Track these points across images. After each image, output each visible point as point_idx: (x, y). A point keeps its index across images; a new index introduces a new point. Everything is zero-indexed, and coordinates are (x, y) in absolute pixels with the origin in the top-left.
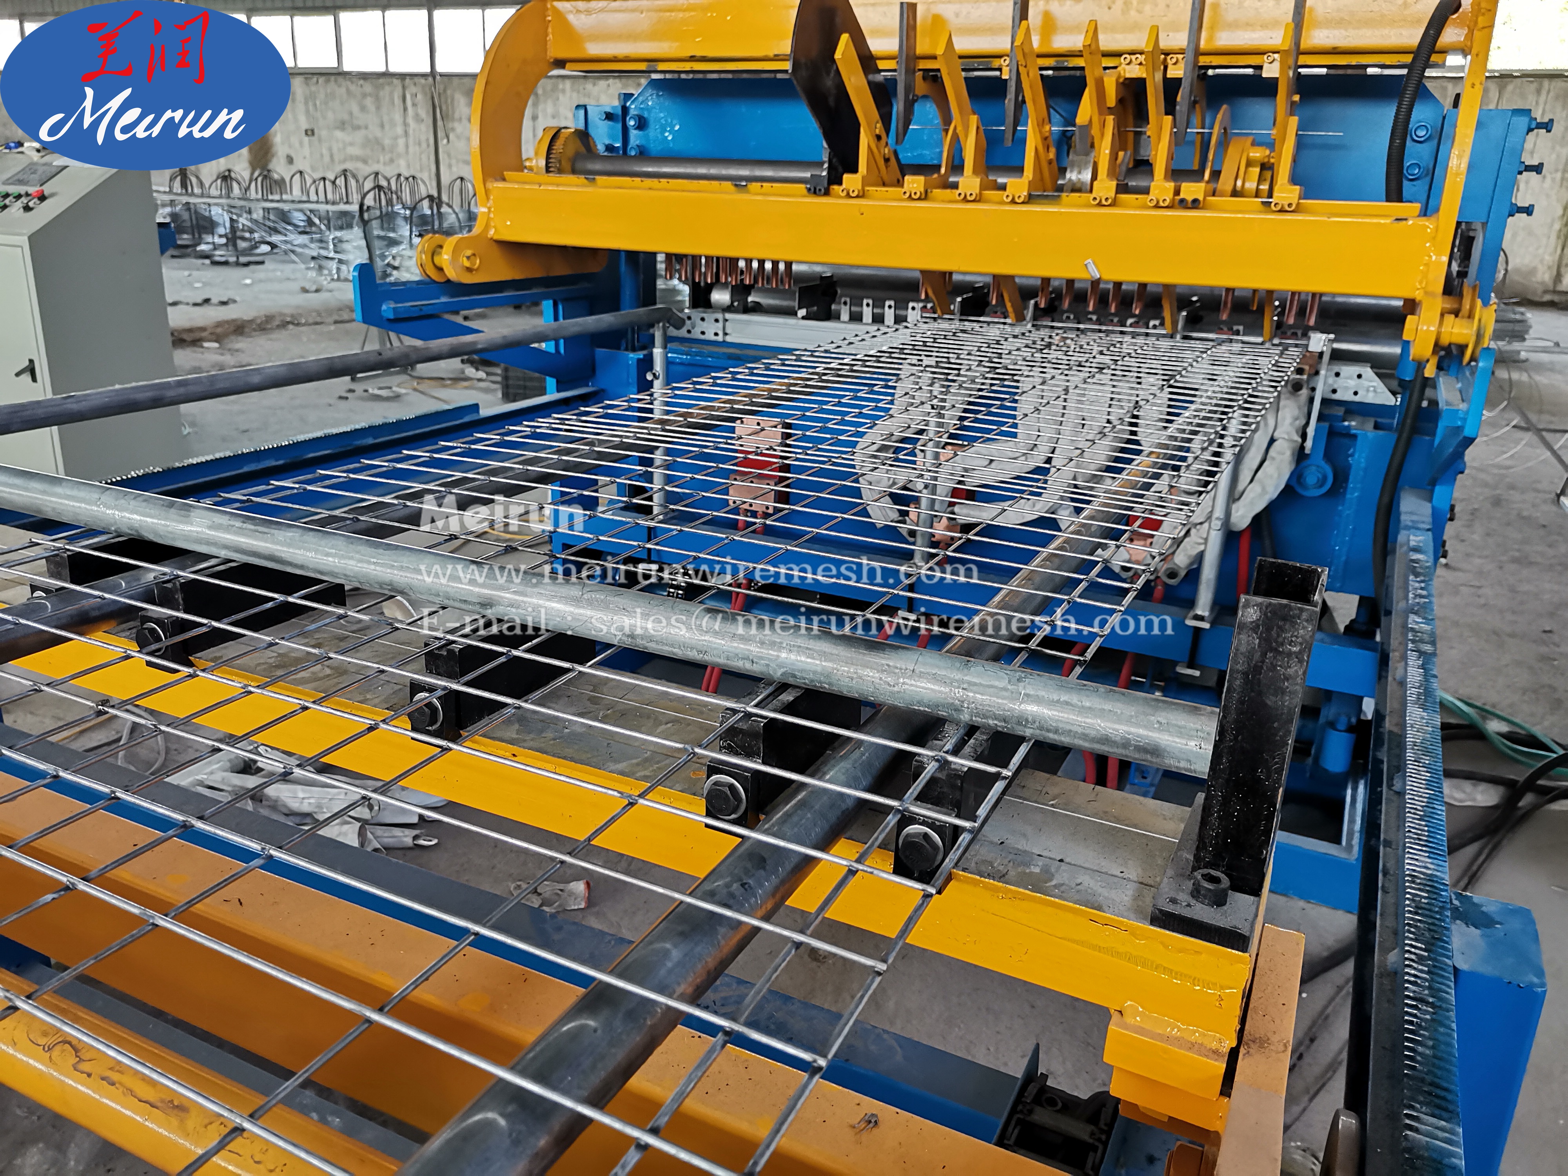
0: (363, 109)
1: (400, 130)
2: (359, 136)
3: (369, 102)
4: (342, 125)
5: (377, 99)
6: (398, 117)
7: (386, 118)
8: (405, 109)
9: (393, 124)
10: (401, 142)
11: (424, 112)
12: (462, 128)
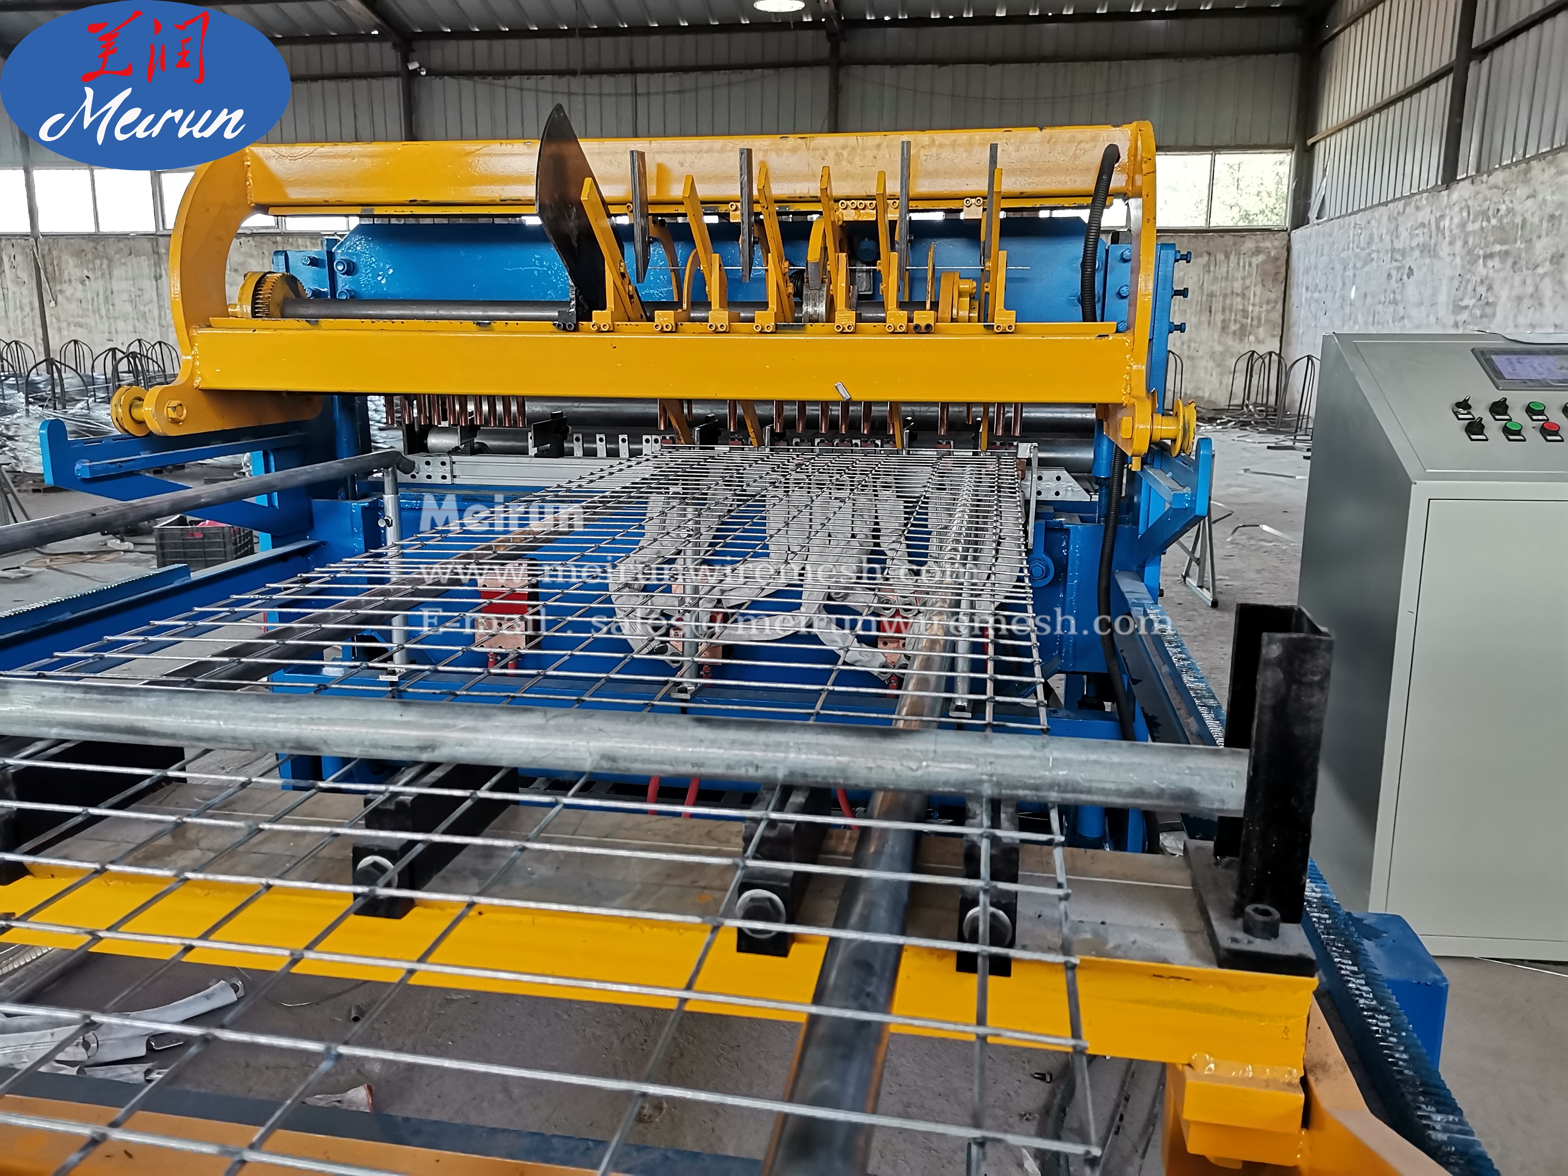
12: (72, 290)
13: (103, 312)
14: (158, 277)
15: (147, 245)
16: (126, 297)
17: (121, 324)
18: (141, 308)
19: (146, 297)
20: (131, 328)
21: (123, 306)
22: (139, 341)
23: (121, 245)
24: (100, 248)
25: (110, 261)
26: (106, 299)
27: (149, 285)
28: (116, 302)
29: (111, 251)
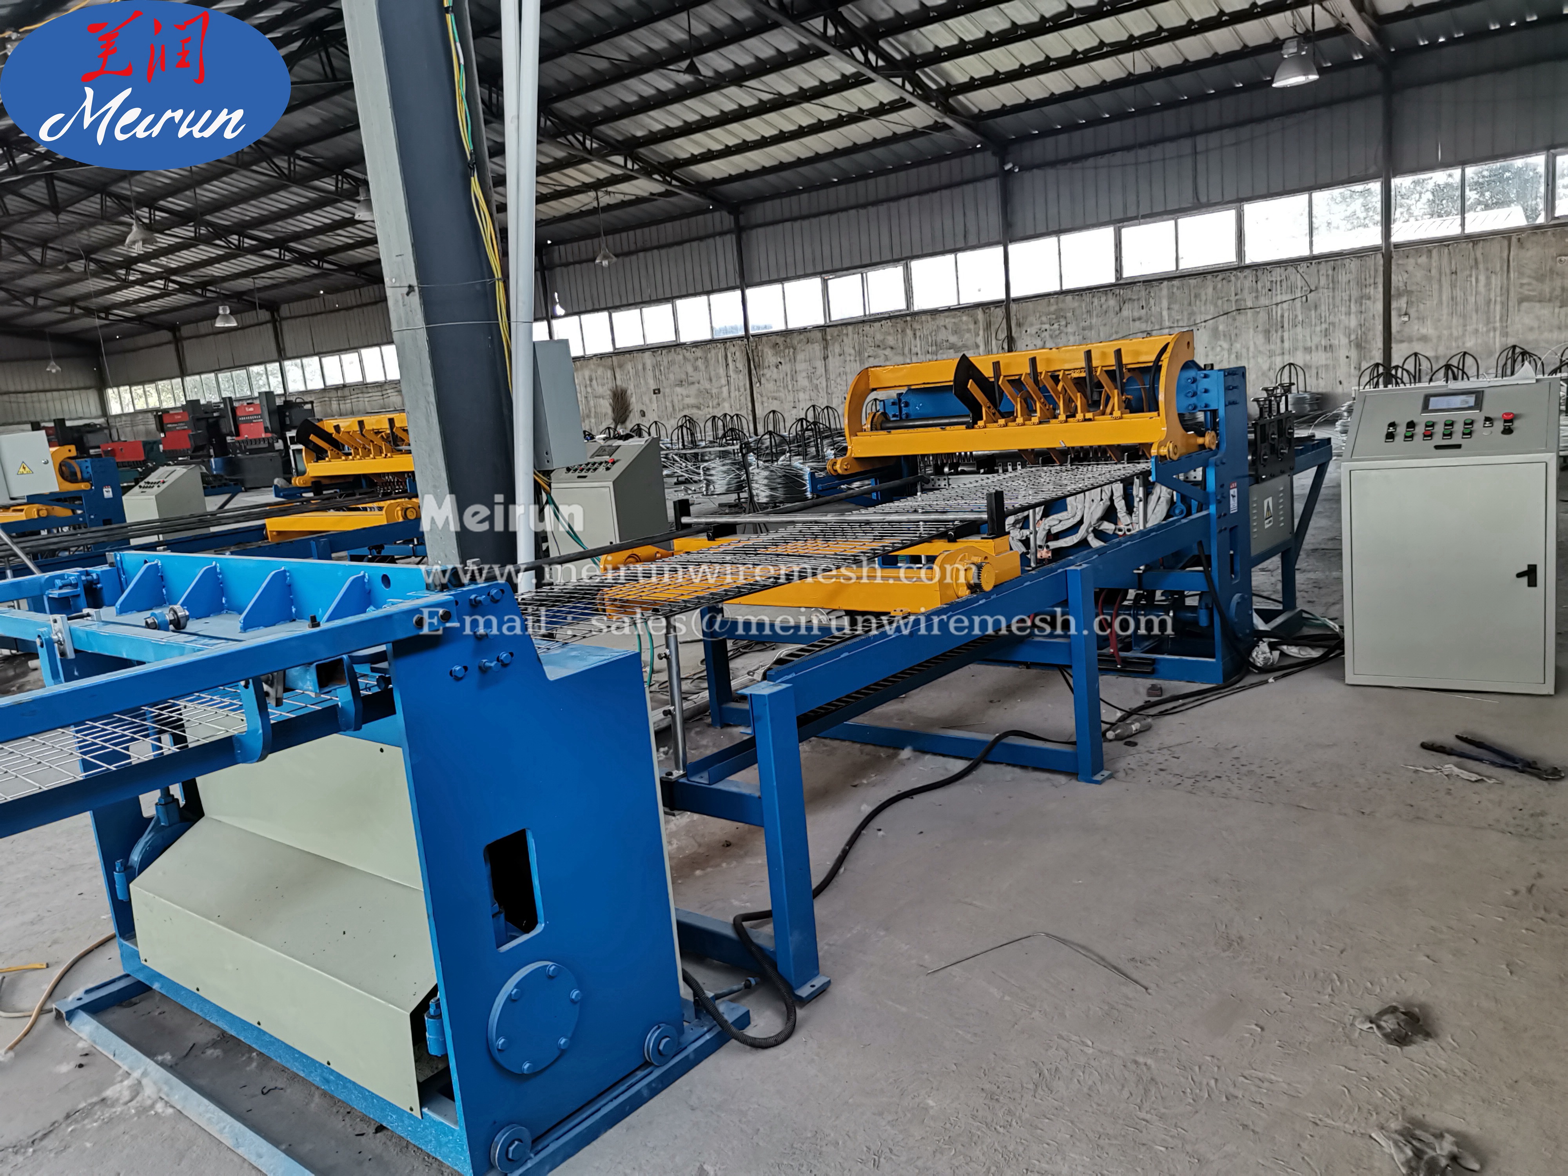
0: (696, 369)
1: (723, 381)
2: (693, 390)
3: (700, 363)
4: (680, 384)
5: (706, 361)
6: (722, 371)
7: (713, 373)
8: (727, 365)
9: (719, 377)
10: (725, 389)
11: (741, 365)
12: (770, 373)
13: (790, 387)
14: (825, 358)
15: (818, 335)
16: (804, 374)
17: (801, 395)
18: (815, 381)
19: (818, 373)
20: (808, 397)
21: (803, 381)
22: (814, 406)
23: (802, 337)
24: (788, 340)
25: (795, 349)
26: (792, 376)
27: (819, 364)
28: (799, 379)
29: (795, 342)
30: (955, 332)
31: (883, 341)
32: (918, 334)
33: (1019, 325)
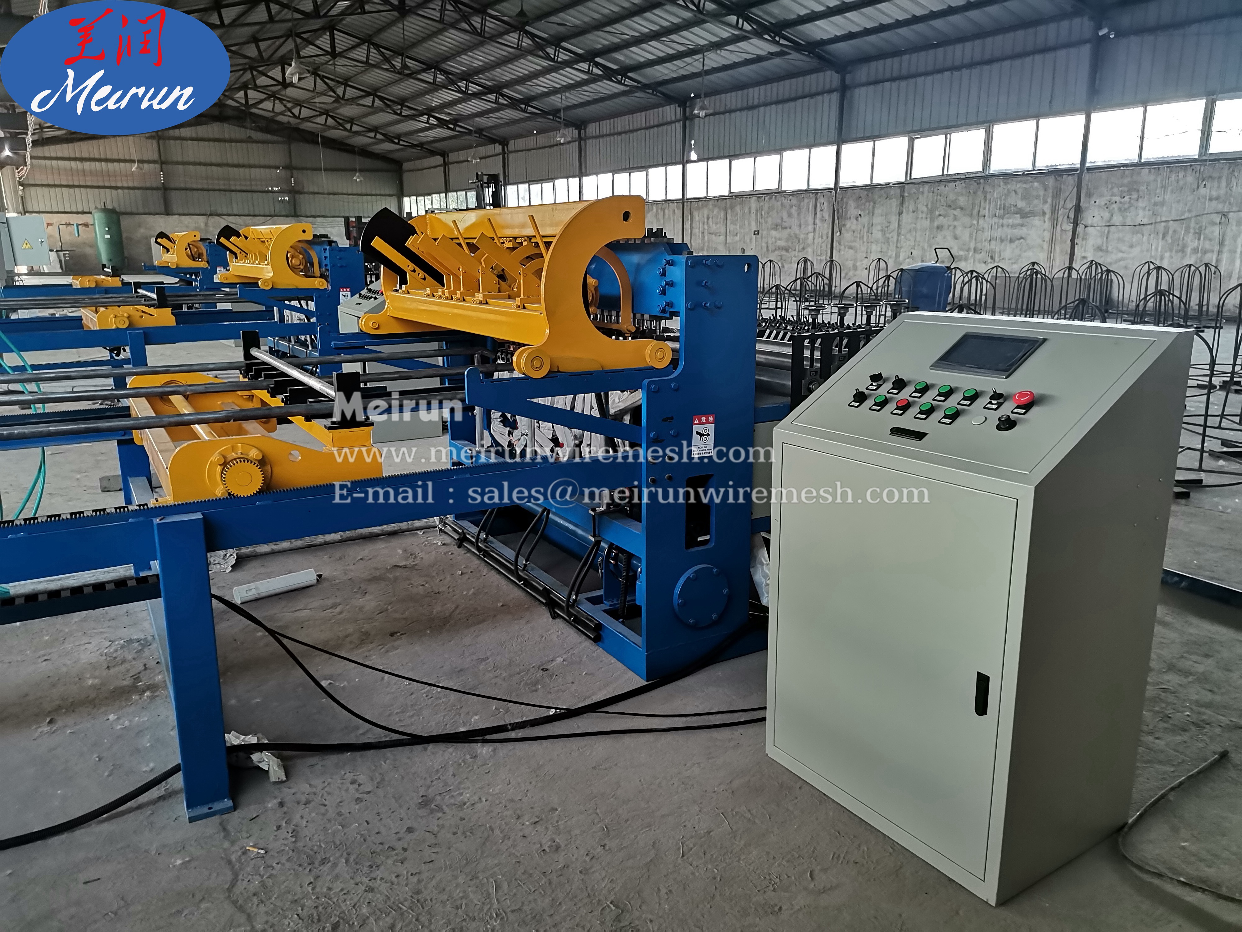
0: (790, 215)
1: (810, 228)
2: (786, 233)
3: (794, 210)
4: (776, 227)
5: (799, 209)
6: (810, 220)
7: (803, 221)
8: (816, 214)
10: (811, 236)
11: (827, 215)
12: (851, 224)
15: (898, 191)
17: (874, 247)
18: (887, 235)
19: (892, 227)
20: (879, 249)
21: (877, 234)
23: (883, 192)
24: (870, 194)
26: (869, 228)
27: (894, 219)
28: (874, 231)
29: (876, 197)
30: (1024, 198)
31: (954, 201)
32: (988, 197)
33: (1089, 195)
